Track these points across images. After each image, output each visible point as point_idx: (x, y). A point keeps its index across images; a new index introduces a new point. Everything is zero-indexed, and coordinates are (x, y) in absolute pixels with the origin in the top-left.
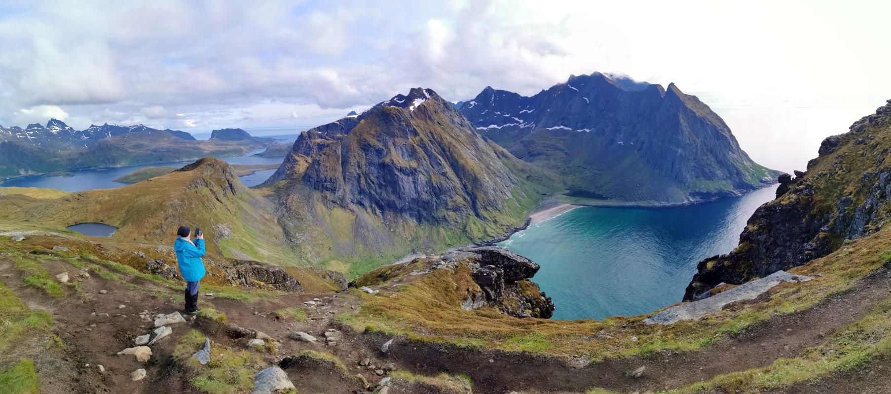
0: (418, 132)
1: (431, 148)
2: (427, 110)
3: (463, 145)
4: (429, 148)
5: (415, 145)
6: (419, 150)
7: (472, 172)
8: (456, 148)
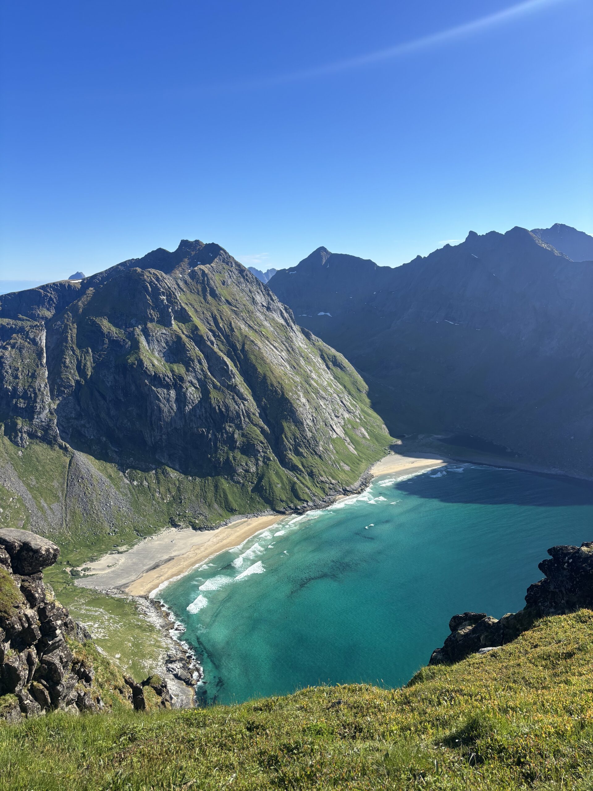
0: (190, 314)
1: (212, 343)
2: (208, 279)
3: (267, 342)
4: (209, 343)
5: (183, 336)
6: (190, 345)
7: (280, 387)
8: (256, 345)
